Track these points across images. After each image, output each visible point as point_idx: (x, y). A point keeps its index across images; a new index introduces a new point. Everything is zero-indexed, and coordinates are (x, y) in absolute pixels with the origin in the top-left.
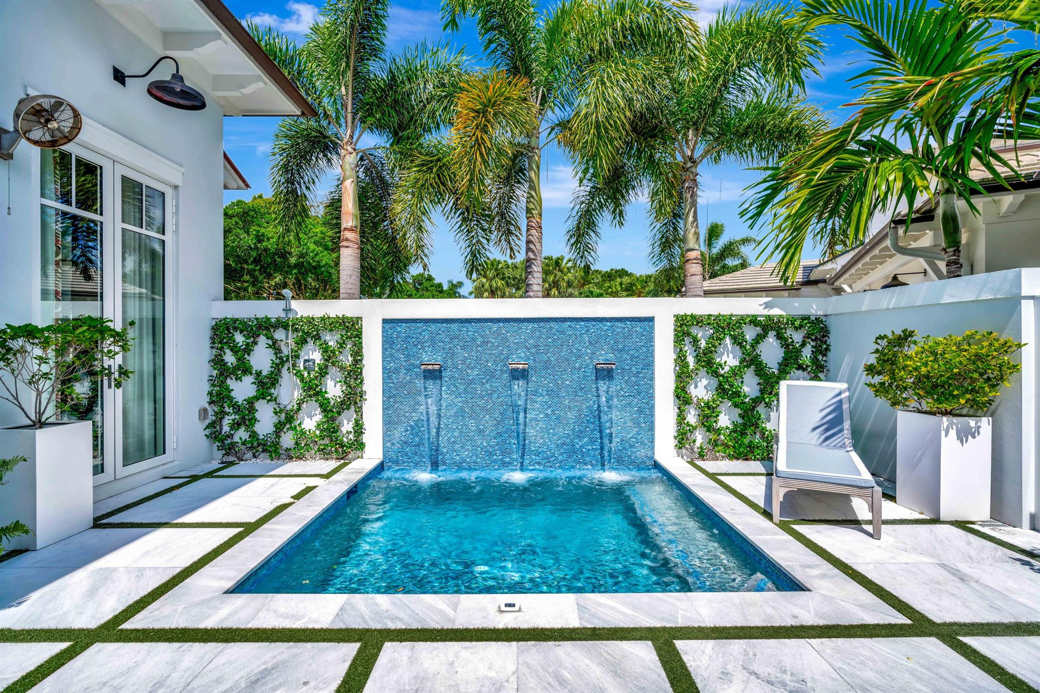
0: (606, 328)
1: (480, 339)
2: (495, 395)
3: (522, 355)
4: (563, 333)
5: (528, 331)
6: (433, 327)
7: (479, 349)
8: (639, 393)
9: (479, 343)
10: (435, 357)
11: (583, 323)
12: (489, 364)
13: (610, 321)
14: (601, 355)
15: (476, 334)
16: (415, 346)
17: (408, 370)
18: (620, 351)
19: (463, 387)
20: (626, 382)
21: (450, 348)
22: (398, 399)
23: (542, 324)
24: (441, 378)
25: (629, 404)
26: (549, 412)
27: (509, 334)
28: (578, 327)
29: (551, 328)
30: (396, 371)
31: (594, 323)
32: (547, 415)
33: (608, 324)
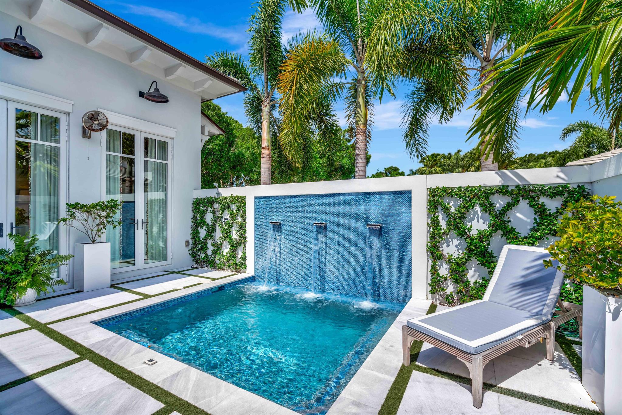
0: (376, 199)
1: (301, 208)
2: (309, 243)
3: (324, 218)
4: (347, 203)
5: (327, 203)
6: (277, 201)
7: (300, 214)
8: (400, 247)
9: (300, 210)
10: (278, 218)
11: (361, 197)
12: (306, 224)
13: (379, 195)
14: (373, 219)
15: (298, 205)
16: (269, 212)
17: (266, 226)
18: (387, 216)
19: (291, 237)
20: (391, 239)
21: (286, 213)
22: (262, 242)
23: (335, 198)
24: (281, 231)
25: (393, 256)
26: (339, 256)
27: (316, 205)
28: (357, 199)
29: (341, 200)
30: (261, 226)
31: (368, 196)
32: (338, 258)
33: (378, 196)
